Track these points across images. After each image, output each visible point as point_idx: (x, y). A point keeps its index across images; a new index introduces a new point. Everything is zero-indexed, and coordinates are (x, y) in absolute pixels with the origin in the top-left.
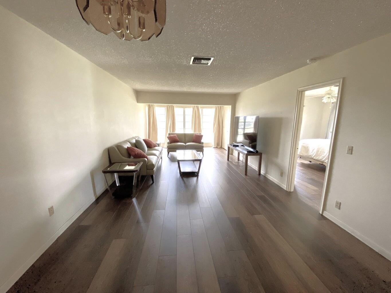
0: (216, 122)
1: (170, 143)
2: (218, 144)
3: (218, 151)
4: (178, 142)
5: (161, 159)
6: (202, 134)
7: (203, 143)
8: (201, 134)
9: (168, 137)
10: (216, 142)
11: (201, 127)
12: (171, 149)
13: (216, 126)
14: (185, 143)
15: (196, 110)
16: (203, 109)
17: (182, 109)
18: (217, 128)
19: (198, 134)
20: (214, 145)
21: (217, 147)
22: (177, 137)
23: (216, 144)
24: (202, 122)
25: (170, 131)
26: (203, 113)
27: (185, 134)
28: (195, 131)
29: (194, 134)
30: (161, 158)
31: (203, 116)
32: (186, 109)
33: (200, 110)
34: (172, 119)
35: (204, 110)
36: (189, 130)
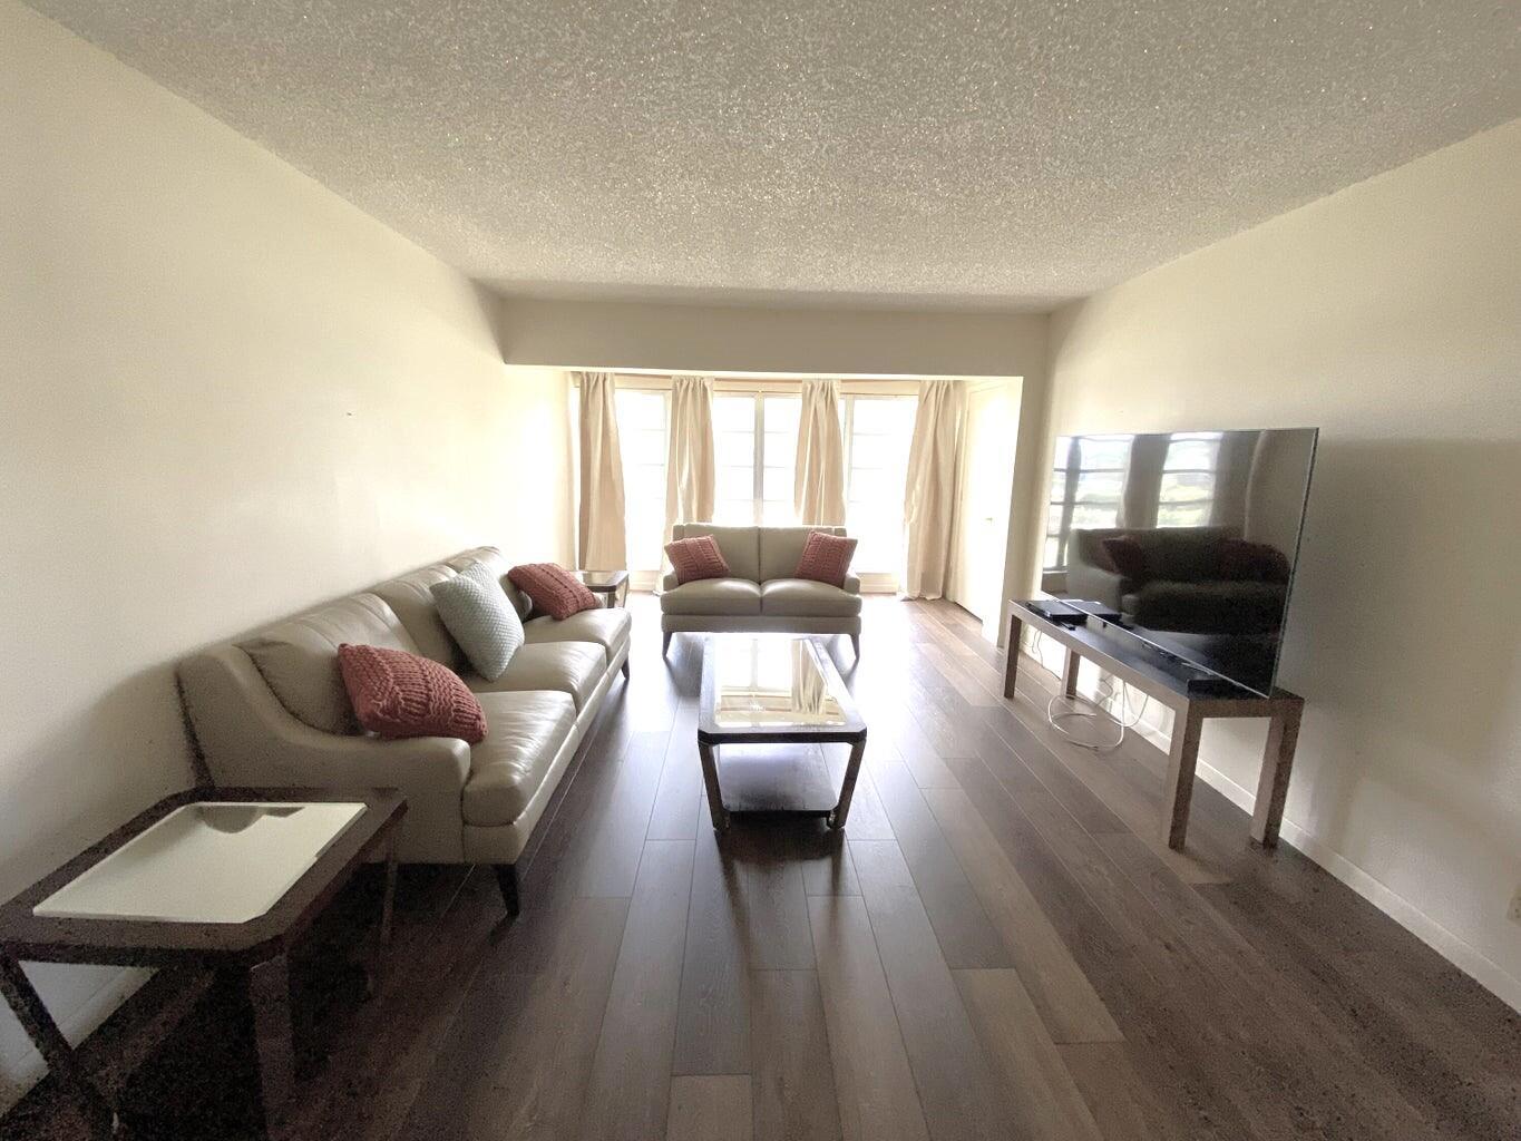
0: (922, 467)
1: (680, 584)
2: (927, 581)
3: (930, 620)
4: (719, 573)
5: (620, 678)
6: (850, 536)
7: (854, 586)
8: (843, 532)
9: (667, 549)
10: (919, 570)
11: (844, 495)
12: (682, 615)
13: (918, 487)
14: (760, 583)
15: (821, 405)
16: (857, 402)
17: (747, 405)
18: (925, 503)
19: (829, 531)
20: (905, 585)
21: (921, 599)
22: (717, 549)
23: (918, 578)
24: (851, 468)
25: (688, 513)
26: (852, 423)
27: (759, 529)
28: (811, 514)
29: (806, 531)
30: (625, 669)
31: (851, 439)
32: (771, 404)
33: (841, 405)
34: (700, 452)
35: (861, 405)
36: (783, 513)
